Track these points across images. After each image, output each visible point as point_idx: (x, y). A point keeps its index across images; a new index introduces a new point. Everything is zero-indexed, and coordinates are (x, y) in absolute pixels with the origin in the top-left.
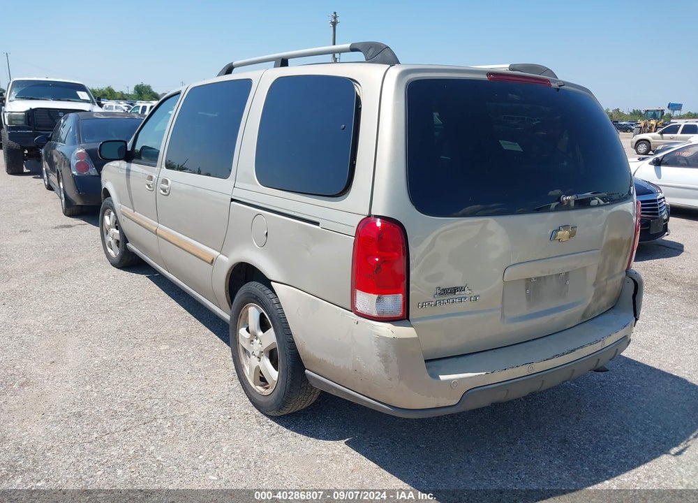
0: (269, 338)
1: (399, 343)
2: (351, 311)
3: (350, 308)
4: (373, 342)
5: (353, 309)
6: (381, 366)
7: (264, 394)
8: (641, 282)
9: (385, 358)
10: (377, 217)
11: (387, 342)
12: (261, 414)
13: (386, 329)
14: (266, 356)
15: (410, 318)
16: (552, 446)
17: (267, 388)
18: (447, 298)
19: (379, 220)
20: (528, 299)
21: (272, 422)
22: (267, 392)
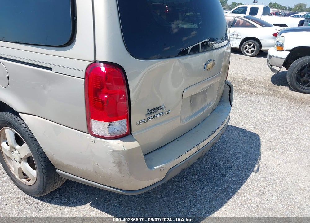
0: (25, 150)
1: (128, 154)
2: (88, 133)
3: (87, 131)
4: (109, 155)
5: (90, 132)
6: (117, 169)
7: (28, 184)
8: (232, 86)
9: (119, 164)
10: (101, 62)
11: (119, 154)
12: (28, 196)
13: (118, 145)
14: (25, 161)
15: (132, 133)
16: (200, 178)
17: (30, 180)
18: (153, 114)
19: (102, 64)
20: (191, 106)
21: (37, 201)
22: (31, 183)
